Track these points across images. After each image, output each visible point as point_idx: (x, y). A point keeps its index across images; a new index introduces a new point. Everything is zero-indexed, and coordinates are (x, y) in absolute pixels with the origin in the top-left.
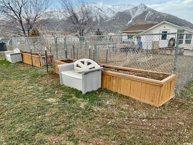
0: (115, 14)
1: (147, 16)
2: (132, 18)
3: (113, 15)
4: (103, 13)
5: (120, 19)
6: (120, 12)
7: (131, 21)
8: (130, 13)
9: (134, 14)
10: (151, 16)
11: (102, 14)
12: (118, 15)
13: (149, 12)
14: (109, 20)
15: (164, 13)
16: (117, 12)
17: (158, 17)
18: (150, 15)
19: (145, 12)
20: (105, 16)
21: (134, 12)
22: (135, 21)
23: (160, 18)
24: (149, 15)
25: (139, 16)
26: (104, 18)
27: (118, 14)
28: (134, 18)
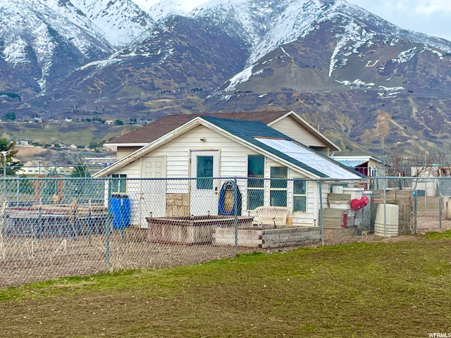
0: (149, 25)
1: (337, 50)
2: (254, 58)
3: (139, 32)
4: (72, 17)
5: (180, 60)
6: (178, 18)
7: (246, 74)
8: (238, 25)
9: (262, 33)
10: (363, 48)
11: (69, 23)
12: (170, 35)
13: (352, 28)
14: (111, 60)
15: (433, 39)
16: (164, 15)
17: (402, 57)
18: (358, 45)
19: (326, 25)
20: (88, 37)
21: (261, 20)
22: (268, 72)
23: (413, 62)
24: (351, 43)
25: (290, 47)
26: (81, 45)
27: (165, 29)
28: (267, 57)
